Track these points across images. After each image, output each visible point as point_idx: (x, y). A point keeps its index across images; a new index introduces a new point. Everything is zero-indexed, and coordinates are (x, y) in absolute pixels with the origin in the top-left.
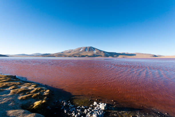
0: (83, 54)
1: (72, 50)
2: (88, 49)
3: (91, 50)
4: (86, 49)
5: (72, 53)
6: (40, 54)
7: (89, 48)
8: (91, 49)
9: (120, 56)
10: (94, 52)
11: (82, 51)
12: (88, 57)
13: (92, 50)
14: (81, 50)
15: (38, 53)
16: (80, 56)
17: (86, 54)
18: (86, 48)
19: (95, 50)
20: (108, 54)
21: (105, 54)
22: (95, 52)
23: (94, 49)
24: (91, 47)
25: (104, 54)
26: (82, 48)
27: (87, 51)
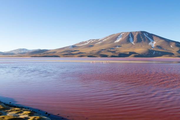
0: (123, 50)
1: (97, 41)
2: (135, 36)
3: (142, 39)
4: (131, 39)
5: (96, 49)
7: (138, 36)
8: (143, 36)
10: (150, 43)
11: (121, 42)
12: (135, 56)
13: (145, 40)
14: (118, 41)
15: (23, 49)
16: (116, 55)
17: (131, 50)
18: (131, 34)
19: (152, 39)
22: (154, 44)
23: (151, 36)
24: (143, 32)
25: (177, 49)
26: (119, 35)
27: (133, 43)
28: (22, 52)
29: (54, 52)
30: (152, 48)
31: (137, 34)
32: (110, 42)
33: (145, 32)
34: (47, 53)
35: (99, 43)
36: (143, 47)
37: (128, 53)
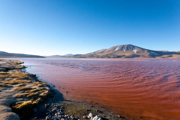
0: (119, 55)
1: (106, 50)
2: (125, 47)
3: (129, 49)
4: (123, 48)
5: (105, 54)
6: (72, 55)
7: (127, 47)
8: (130, 47)
9: (175, 56)
10: (134, 51)
12: (126, 57)
13: (131, 49)
14: (117, 49)
15: (70, 54)
16: (115, 57)
17: (123, 54)
18: (123, 46)
20: (156, 54)
21: (151, 53)
23: (134, 47)
25: (149, 53)
26: (117, 46)
27: (124, 50)
28: (70, 55)
29: (85, 56)
30: (135, 53)
31: (127, 46)
32: (112, 50)
33: (131, 45)
34: (82, 56)
35: (107, 51)
36: (130, 52)
37: (122, 56)
